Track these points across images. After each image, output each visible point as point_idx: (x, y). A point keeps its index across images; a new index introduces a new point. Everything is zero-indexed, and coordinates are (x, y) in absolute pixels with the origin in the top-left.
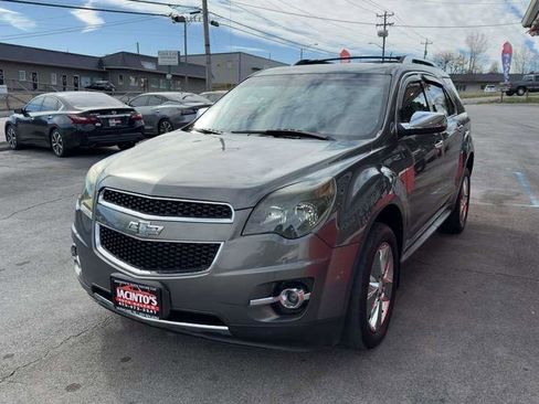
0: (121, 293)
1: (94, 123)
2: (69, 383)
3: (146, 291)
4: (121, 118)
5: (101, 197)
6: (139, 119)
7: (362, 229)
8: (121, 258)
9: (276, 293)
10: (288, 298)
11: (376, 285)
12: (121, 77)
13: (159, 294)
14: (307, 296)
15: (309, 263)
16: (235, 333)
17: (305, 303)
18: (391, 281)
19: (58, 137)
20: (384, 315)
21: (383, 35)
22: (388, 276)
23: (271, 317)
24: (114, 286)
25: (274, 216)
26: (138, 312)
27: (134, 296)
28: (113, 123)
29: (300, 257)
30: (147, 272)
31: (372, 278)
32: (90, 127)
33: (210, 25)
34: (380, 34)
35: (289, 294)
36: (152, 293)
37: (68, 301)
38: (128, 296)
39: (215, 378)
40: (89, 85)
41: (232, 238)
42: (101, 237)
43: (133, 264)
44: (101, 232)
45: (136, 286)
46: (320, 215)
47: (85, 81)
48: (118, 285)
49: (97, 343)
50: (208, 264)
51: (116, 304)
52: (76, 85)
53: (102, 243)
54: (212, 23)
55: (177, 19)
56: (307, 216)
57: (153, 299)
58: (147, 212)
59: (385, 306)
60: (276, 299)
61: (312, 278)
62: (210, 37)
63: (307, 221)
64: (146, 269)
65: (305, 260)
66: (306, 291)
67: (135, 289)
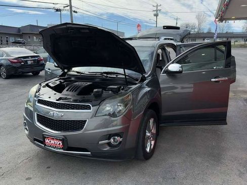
0: (47, 141)
1: (20, 63)
2: (27, 177)
3: (57, 139)
4: (33, 60)
5: (37, 102)
6: (42, 60)
7: (142, 112)
8: (46, 127)
9: (109, 139)
10: (114, 140)
11: (149, 134)
12: (29, 37)
13: (63, 140)
14: (121, 139)
15: (121, 127)
16: (93, 155)
17: (120, 142)
18: (155, 132)
19: (3, 70)
20: (152, 146)
21: (156, 15)
22: (154, 131)
23: (107, 148)
24: (44, 138)
25: (108, 108)
26: (54, 148)
27: (52, 142)
28: (29, 63)
29: (118, 124)
30: (57, 132)
31: (147, 131)
32: (19, 65)
33: (73, 12)
34: (155, 15)
35: (114, 139)
36: (60, 140)
37: (21, 145)
38: (50, 141)
39: (85, 173)
40: (14, 41)
41: (91, 118)
42: (37, 118)
43: (52, 129)
44: (37, 116)
45: (53, 138)
46: (125, 107)
47: (12, 39)
48: (46, 137)
49: (36, 162)
50: (82, 128)
51: (45, 145)
52: (7, 41)
53: (38, 121)
54: (74, 11)
55: (57, 10)
56: (121, 108)
57: (61, 142)
58: (57, 108)
59: (153, 142)
60: (109, 141)
61: (123, 133)
62: (73, 19)
63: (121, 110)
64: (57, 131)
65: (120, 125)
66: (121, 138)
67: (53, 139)
